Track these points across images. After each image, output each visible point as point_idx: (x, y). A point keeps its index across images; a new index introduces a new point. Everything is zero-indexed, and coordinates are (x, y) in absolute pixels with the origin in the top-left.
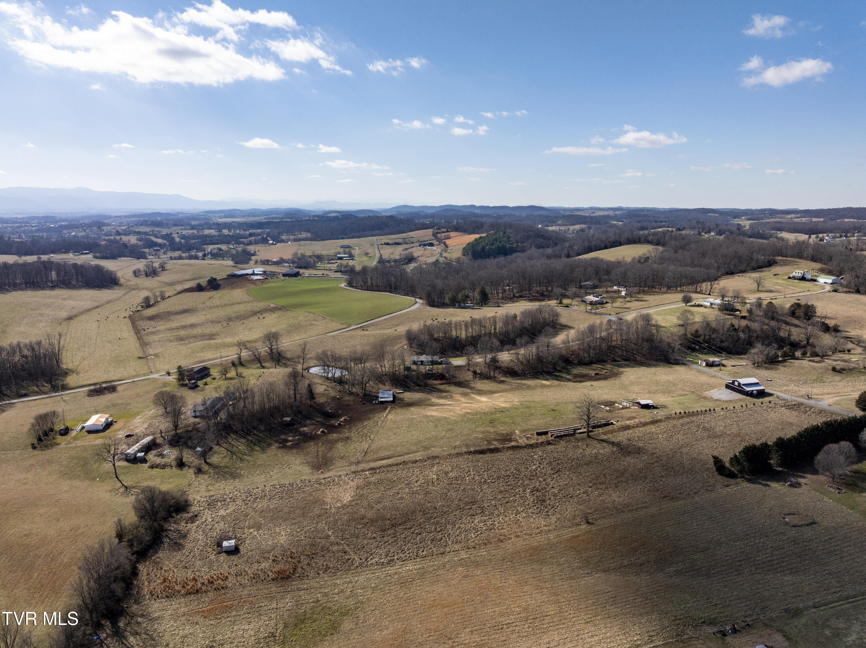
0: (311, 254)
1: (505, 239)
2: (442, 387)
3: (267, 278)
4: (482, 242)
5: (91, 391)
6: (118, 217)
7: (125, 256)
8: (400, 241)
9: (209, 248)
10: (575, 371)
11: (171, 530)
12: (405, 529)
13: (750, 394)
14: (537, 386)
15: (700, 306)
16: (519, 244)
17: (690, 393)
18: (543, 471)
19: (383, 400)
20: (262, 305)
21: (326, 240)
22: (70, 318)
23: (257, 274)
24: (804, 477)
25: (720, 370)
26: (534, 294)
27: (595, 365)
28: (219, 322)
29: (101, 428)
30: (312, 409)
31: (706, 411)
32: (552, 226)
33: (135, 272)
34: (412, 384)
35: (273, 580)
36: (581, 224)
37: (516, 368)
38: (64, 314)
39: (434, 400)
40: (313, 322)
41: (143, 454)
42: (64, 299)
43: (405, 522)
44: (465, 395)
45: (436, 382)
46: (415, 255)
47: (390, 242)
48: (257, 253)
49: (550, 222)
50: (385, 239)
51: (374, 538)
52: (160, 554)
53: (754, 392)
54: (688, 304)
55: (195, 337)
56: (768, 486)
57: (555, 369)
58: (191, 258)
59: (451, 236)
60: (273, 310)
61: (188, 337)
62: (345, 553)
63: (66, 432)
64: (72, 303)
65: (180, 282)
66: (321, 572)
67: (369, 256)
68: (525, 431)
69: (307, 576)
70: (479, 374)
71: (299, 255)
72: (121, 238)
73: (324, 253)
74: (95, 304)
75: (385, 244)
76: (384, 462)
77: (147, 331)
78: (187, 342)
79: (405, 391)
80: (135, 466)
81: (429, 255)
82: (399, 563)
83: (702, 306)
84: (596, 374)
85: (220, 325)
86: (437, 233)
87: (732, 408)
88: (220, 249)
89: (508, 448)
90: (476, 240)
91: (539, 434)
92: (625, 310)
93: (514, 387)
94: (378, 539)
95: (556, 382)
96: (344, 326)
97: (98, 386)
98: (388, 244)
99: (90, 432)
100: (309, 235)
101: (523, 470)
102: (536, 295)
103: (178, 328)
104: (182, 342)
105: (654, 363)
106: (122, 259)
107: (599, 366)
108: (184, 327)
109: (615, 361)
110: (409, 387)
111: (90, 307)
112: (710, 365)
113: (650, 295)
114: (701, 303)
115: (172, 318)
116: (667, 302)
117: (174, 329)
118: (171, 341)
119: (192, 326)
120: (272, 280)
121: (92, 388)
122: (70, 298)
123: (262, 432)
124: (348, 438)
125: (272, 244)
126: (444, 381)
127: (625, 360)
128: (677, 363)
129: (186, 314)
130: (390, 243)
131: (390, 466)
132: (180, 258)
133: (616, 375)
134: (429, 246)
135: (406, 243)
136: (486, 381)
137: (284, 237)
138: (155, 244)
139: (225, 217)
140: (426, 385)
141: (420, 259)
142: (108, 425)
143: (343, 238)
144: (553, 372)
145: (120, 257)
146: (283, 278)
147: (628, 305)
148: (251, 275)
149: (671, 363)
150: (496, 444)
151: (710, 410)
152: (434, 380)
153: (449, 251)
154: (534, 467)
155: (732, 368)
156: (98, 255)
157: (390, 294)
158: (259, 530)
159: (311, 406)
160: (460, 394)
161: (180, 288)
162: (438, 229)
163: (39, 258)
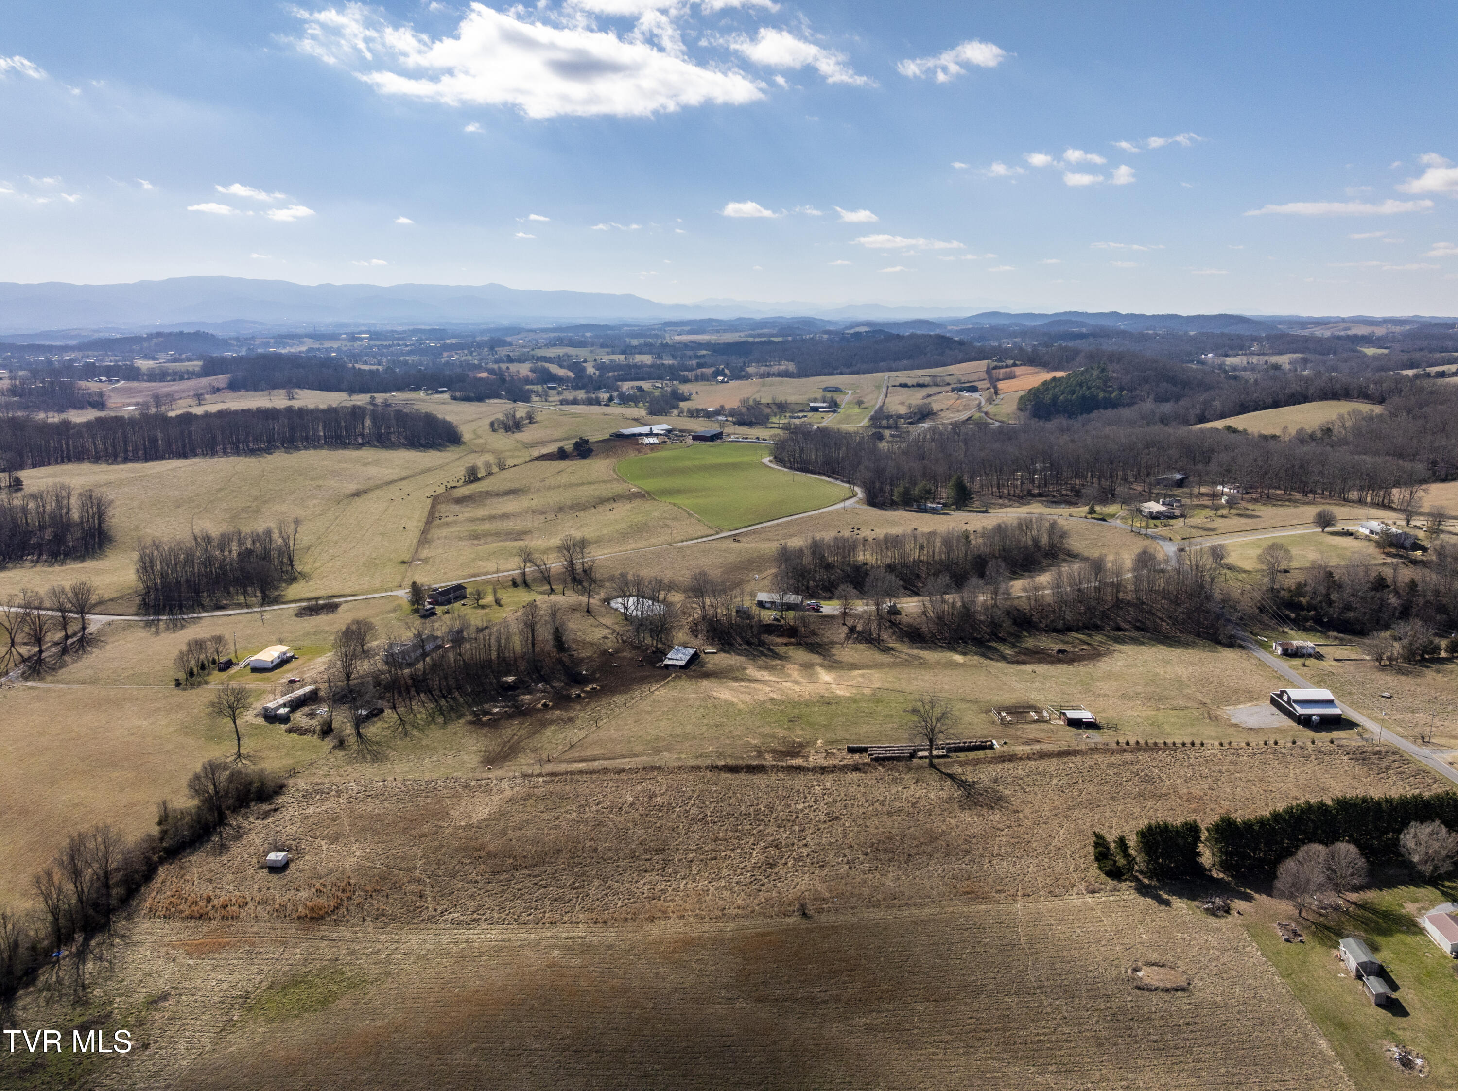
0: (770, 401)
1: (1099, 383)
2: (782, 650)
3: (665, 442)
4: (1054, 387)
5: (304, 609)
6: (531, 331)
7: (499, 397)
8: (927, 380)
9: (627, 387)
10: (1030, 643)
11: (231, 825)
12: (530, 875)
13: (1305, 722)
14: (938, 663)
15: (1349, 534)
16: (1124, 392)
17: (1196, 705)
18: (812, 815)
19: (670, 662)
20: (618, 488)
21: (813, 375)
22: (357, 494)
23: (657, 435)
24: (1248, 898)
25: (1304, 665)
26: (1064, 492)
27: (1075, 635)
28: (543, 513)
29: (271, 665)
30: (559, 667)
31: (1184, 744)
32: (1236, 355)
33: (492, 424)
34: (739, 640)
35: (299, 918)
36: (1294, 352)
37: (925, 629)
38: (353, 487)
39: (752, 671)
40: (669, 522)
41: (287, 710)
42: (365, 465)
43: (536, 865)
44: (807, 667)
45: (779, 640)
46: (936, 407)
47: (910, 382)
48: (694, 397)
49: (1232, 349)
50: (902, 376)
51: (476, 882)
52: (194, 858)
53: (1314, 717)
54: (1327, 530)
55: (497, 534)
56: (1167, 903)
57: (996, 635)
58: (590, 402)
59: (1017, 373)
60: (630, 497)
61: (487, 534)
62: (421, 897)
63: (229, 665)
64: (373, 471)
65: (544, 443)
66: (369, 919)
67: (863, 406)
68: (831, 743)
69: (348, 921)
70: (858, 632)
71: (751, 402)
72: (508, 368)
73: (792, 399)
74: (404, 474)
75: (901, 385)
76: (582, 766)
77: (444, 520)
78: (482, 541)
79: (722, 650)
80: (272, 726)
81: (961, 408)
82: (484, 926)
83: (1351, 534)
84: (1059, 651)
85: (543, 517)
86: (995, 368)
87: (1243, 744)
88: (640, 389)
89: (782, 767)
90: (1045, 383)
91: (851, 750)
92: (1206, 533)
93: (898, 660)
94: (480, 885)
95: (976, 659)
96: (711, 532)
97: (314, 602)
98: (905, 386)
99: (255, 670)
100: (791, 367)
101: (779, 808)
102: (1069, 493)
103: (483, 519)
104: (476, 542)
105: (1191, 638)
106: (492, 401)
107: (1081, 636)
108: (492, 518)
109: (1119, 629)
110: (732, 645)
111: (395, 477)
112: (1290, 653)
113: (1274, 505)
114: (1352, 528)
115: (488, 502)
116: (1295, 522)
117: (478, 519)
118: (461, 539)
119: (505, 516)
120: (673, 446)
121: (305, 604)
122: (376, 463)
123: (469, 694)
124: (571, 720)
125: (722, 382)
126: (793, 640)
127: (1138, 629)
128: (1232, 643)
129: (511, 497)
130: (910, 384)
131: (581, 772)
132: (575, 402)
133: (1095, 655)
134: (968, 391)
135: (936, 385)
136: (862, 646)
137: (751, 370)
138: (553, 378)
139: (690, 332)
140: (762, 643)
141: (942, 414)
142: (284, 661)
143: (841, 374)
144: (989, 641)
145: (489, 397)
146: (691, 442)
147: (1219, 523)
148: (647, 435)
149: (1218, 642)
150: (769, 760)
151: (1193, 744)
152: (778, 636)
153: (997, 402)
154: (801, 807)
155: (1335, 663)
156: (458, 394)
157: (827, 479)
158: (332, 844)
159: (560, 661)
160: (801, 665)
161: (536, 453)
162: (1000, 360)
163: (373, 398)
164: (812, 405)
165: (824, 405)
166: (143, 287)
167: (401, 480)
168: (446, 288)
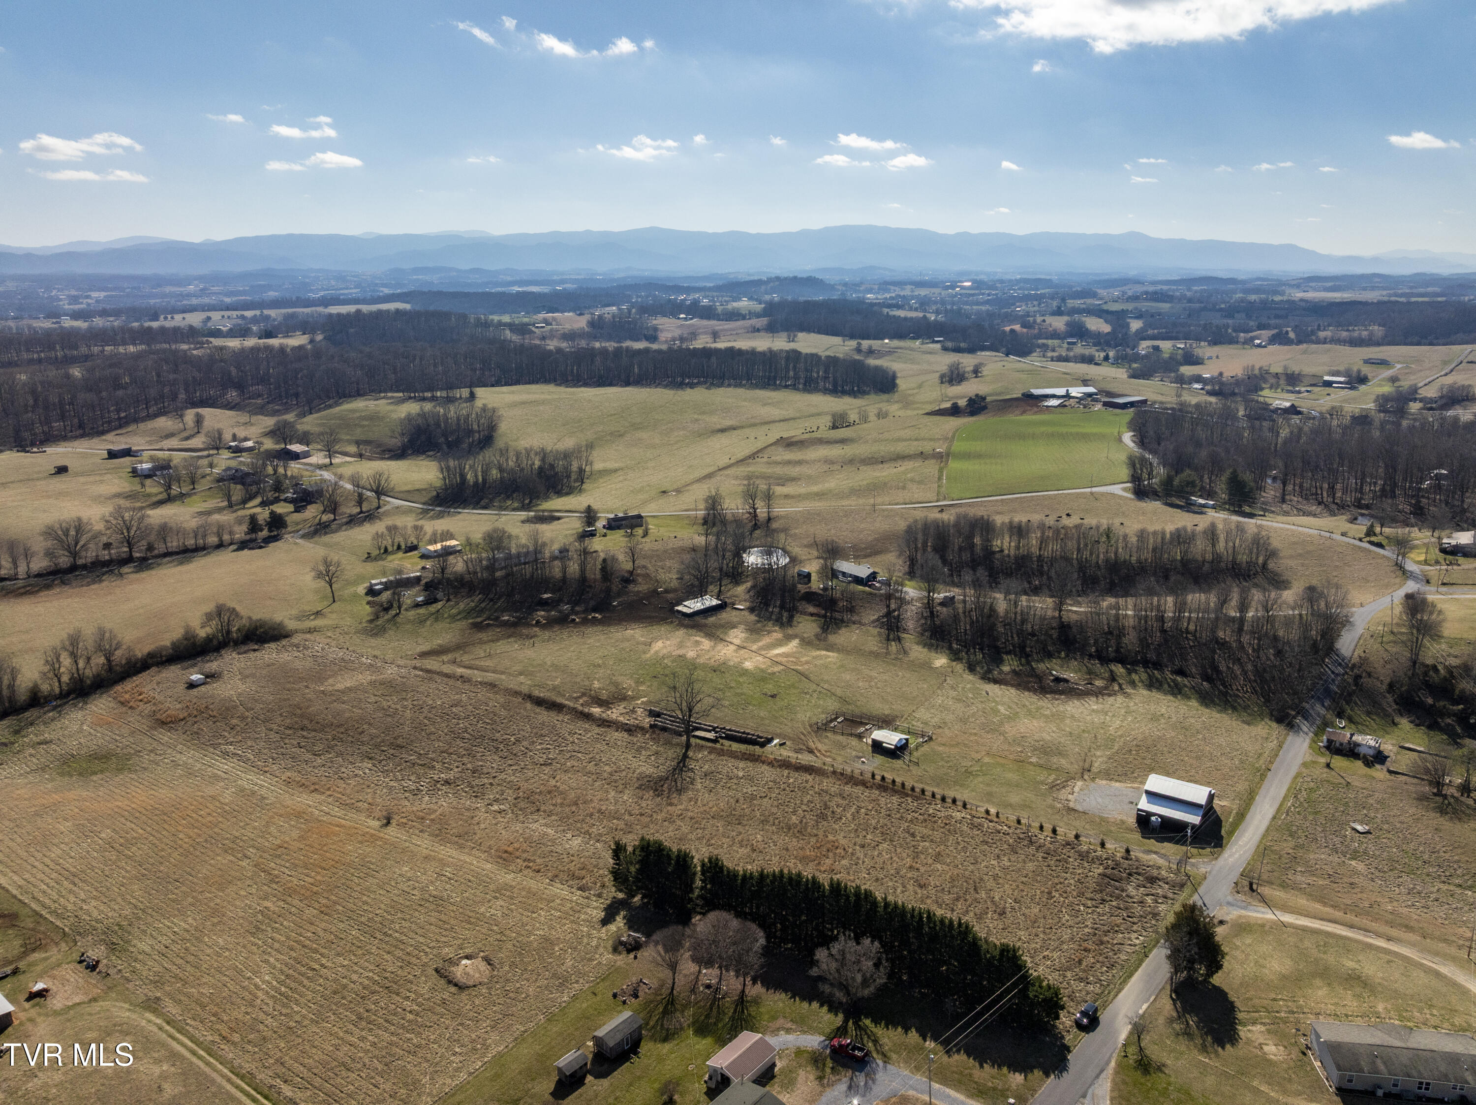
0: (1279, 370)
5: (535, 517)
13: (1144, 821)
14: (912, 662)
19: (680, 608)
29: (434, 554)
44: (788, 638)
48: (1211, 360)
55: (768, 478)
71: (1256, 371)
73: (1311, 370)
84: (1057, 680)
88: (1157, 349)
89: (576, 711)
110: (768, 605)
115: (813, 448)
126: (823, 612)
129: (837, 445)
140: (793, 609)
142: (448, 553)
145: (983, 350)
146: (1097, 408)
150: (578, 702)
152: (815, 605)
160: (787, 634)
163: (859, 344)
164: (1326, 378)
165: (1342, 379)
166: (804, 234)
167: (780, 421)
168: (1083, 236)
